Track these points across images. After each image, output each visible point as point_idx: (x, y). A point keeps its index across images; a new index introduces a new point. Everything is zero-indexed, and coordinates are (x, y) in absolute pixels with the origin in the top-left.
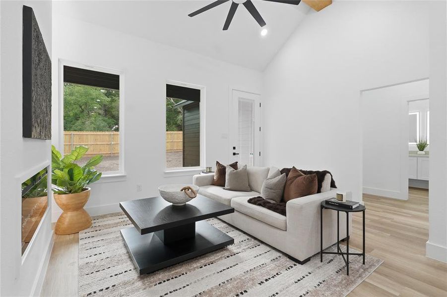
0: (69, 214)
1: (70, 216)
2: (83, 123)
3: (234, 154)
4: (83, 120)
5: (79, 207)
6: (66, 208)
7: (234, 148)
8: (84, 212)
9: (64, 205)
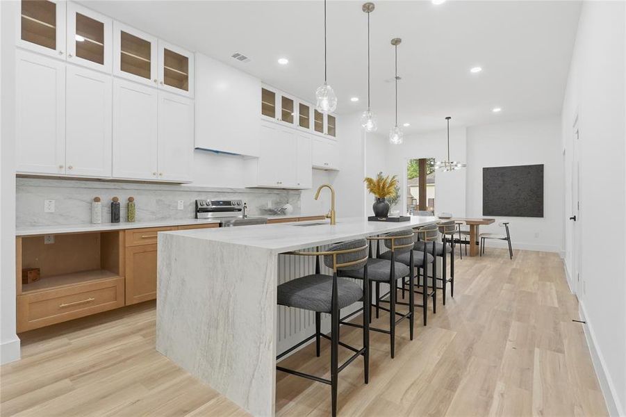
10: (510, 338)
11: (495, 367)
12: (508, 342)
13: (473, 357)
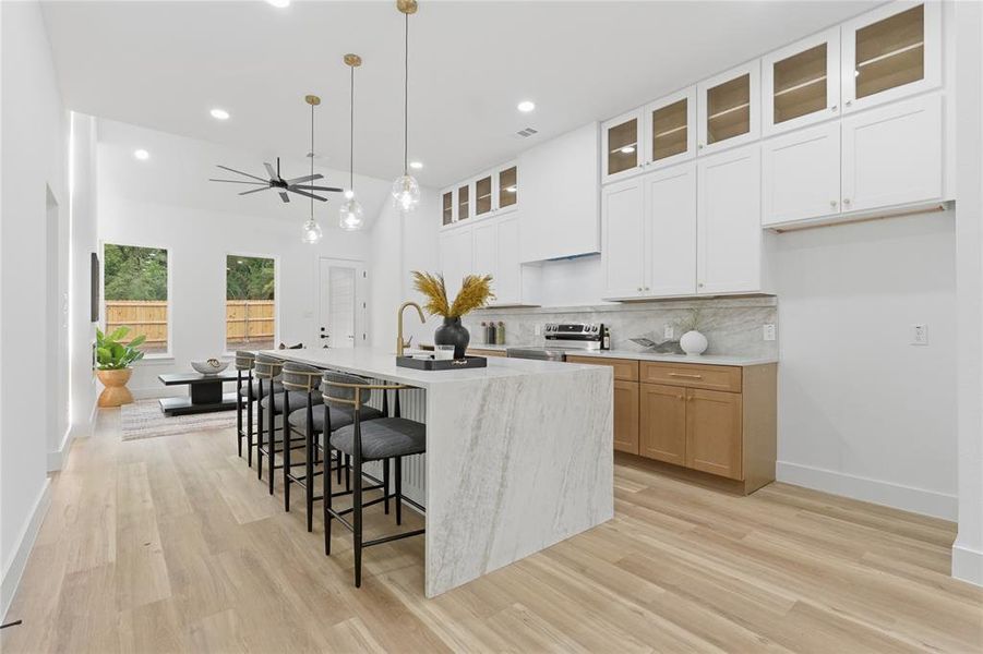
0: (112, 389)
1: (112, 391)
2: (128, 282)
3: (323, 337)
4: (128, 277)
5: (121, 383)
6: (108, 384)
7: (323, 329)
8: (126, 389)
9: (107, 380)
10: (161, 555)
11: (162, 515)
12: (160, 548)
13: (192, 511)
